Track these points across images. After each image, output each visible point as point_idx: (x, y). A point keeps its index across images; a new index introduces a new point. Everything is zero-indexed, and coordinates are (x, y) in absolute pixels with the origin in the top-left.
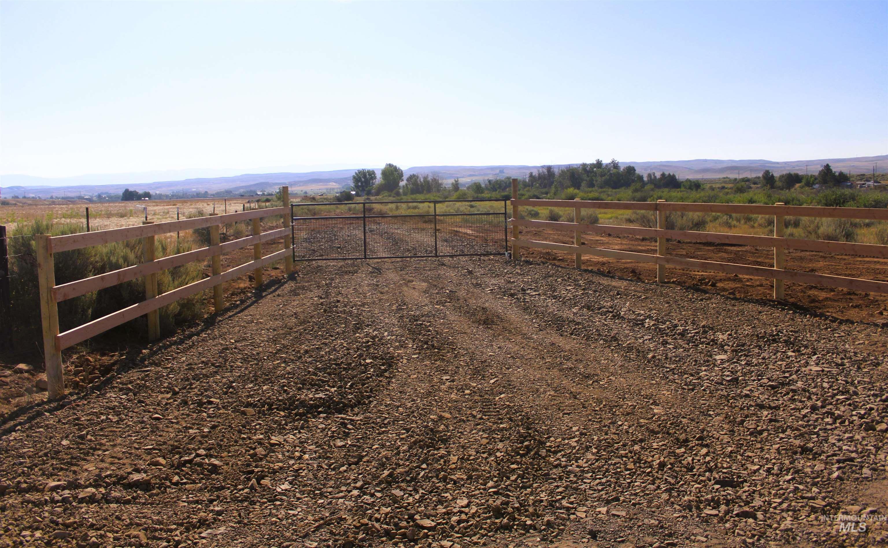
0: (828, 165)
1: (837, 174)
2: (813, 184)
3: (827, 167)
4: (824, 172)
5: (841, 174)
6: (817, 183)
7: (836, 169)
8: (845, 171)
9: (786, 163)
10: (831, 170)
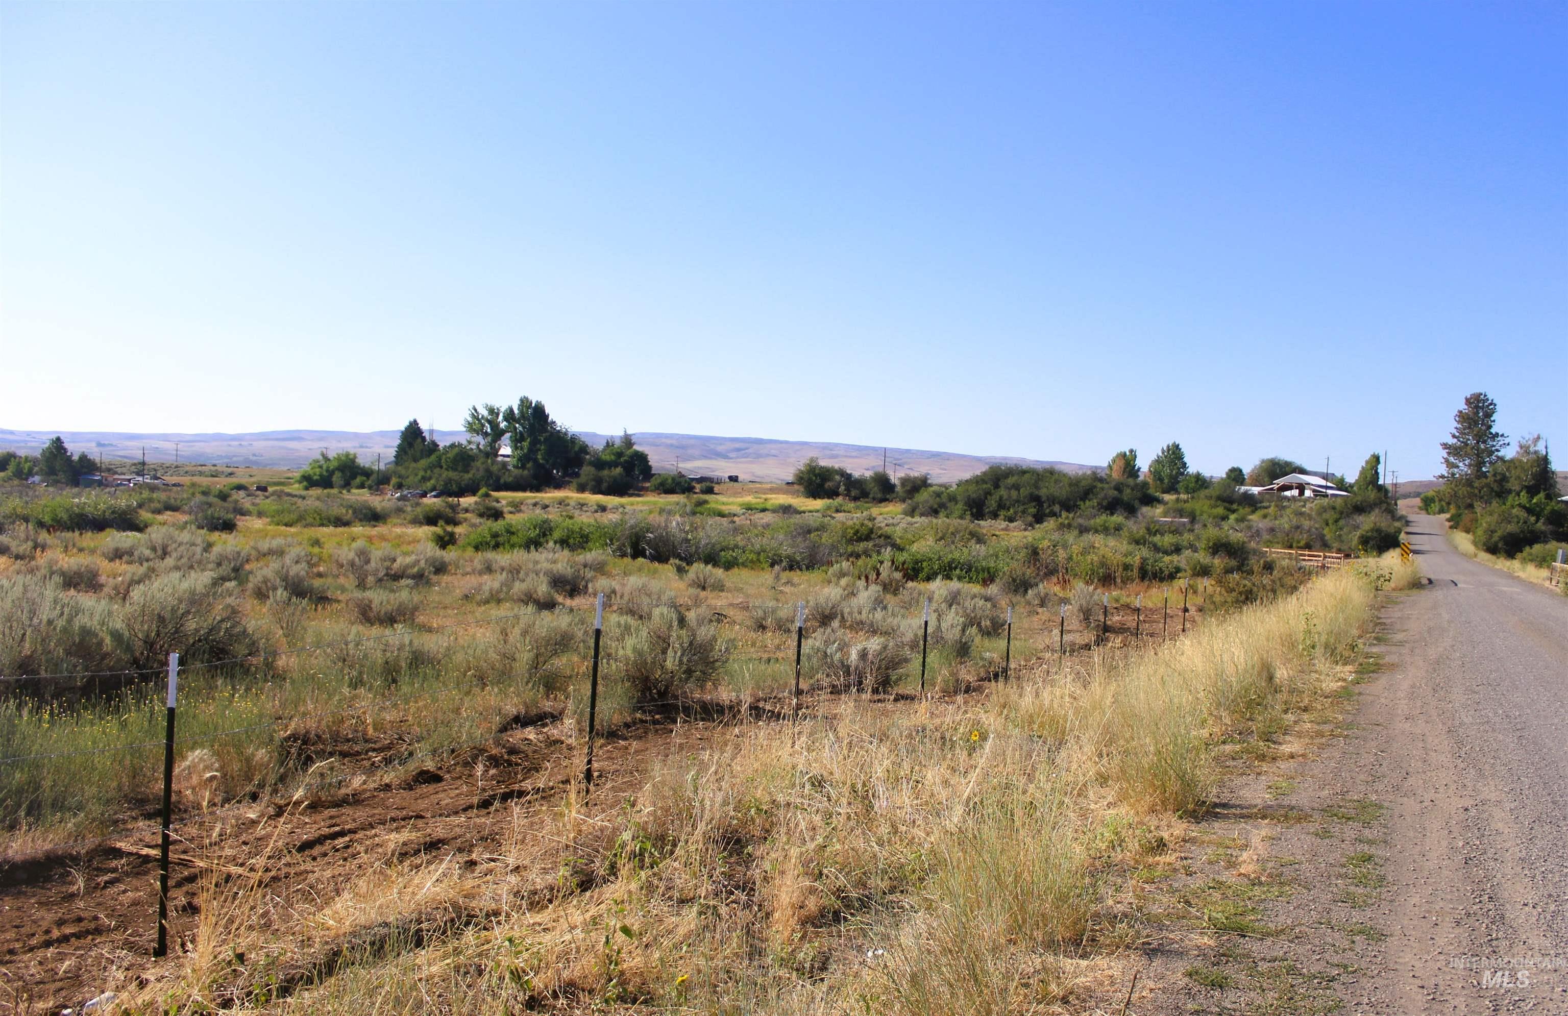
0: (58, 439)
1: (76, 458)
2: (30, 473)
3: (58, 444)
4: (52, 452)
5: (83, 458)
6: (37, 474)
7: (74, 449)
8: (94, 454)
9: (29, 434)
10: (65, 450)
